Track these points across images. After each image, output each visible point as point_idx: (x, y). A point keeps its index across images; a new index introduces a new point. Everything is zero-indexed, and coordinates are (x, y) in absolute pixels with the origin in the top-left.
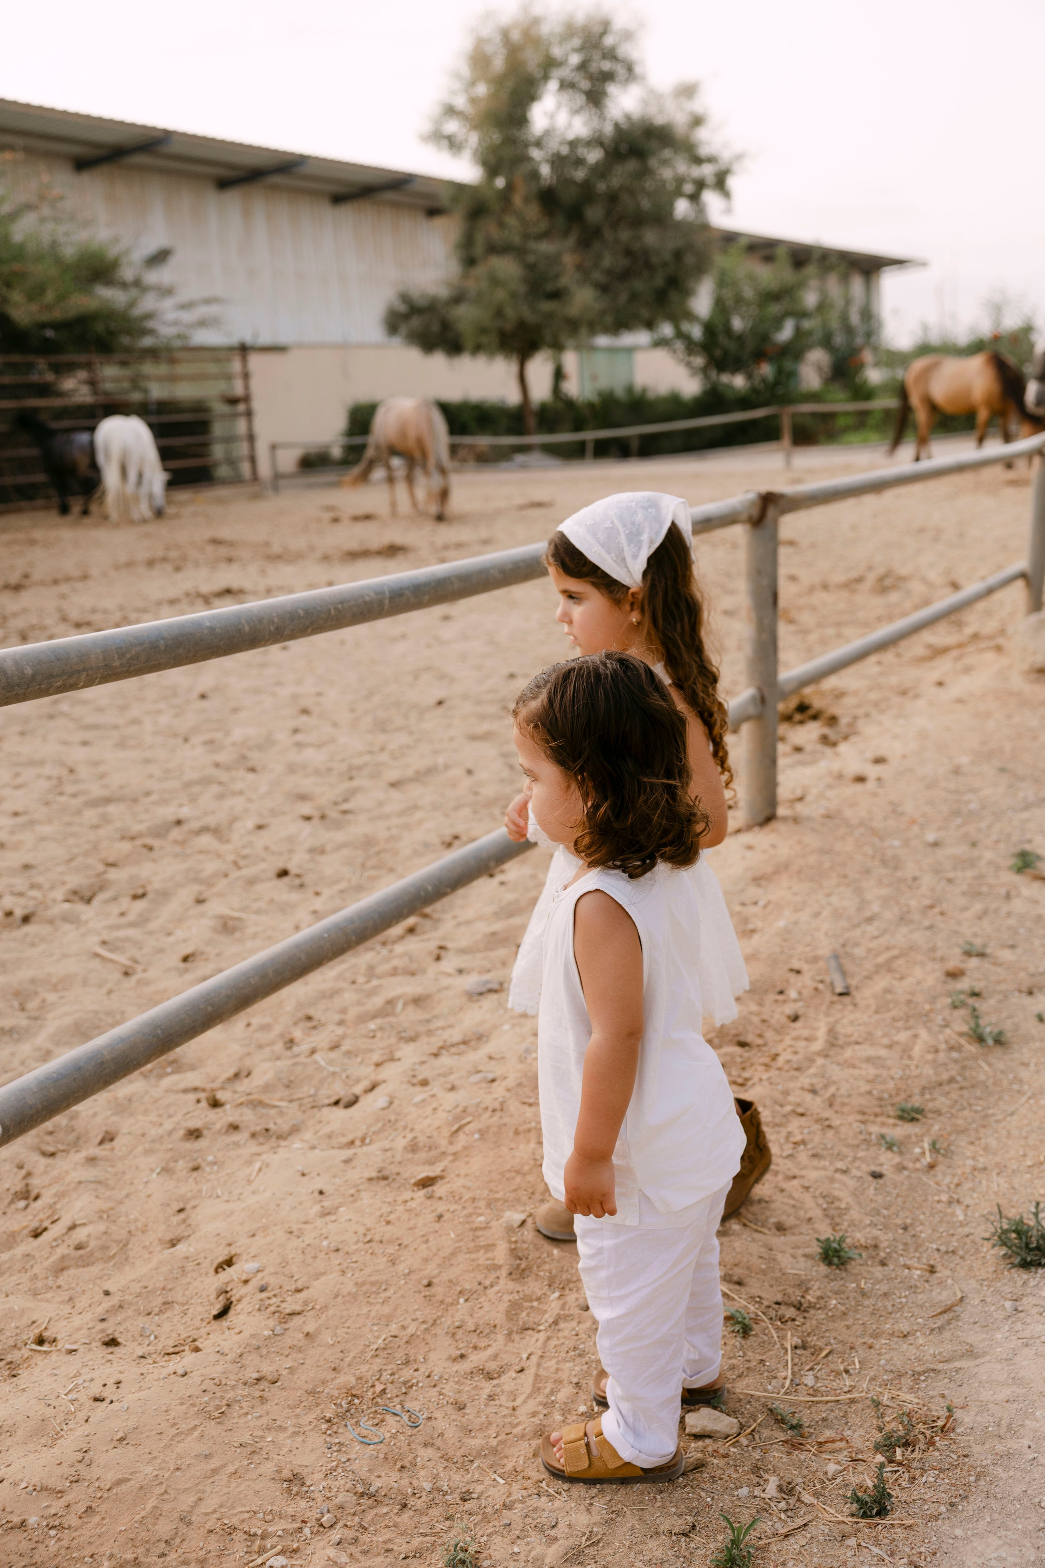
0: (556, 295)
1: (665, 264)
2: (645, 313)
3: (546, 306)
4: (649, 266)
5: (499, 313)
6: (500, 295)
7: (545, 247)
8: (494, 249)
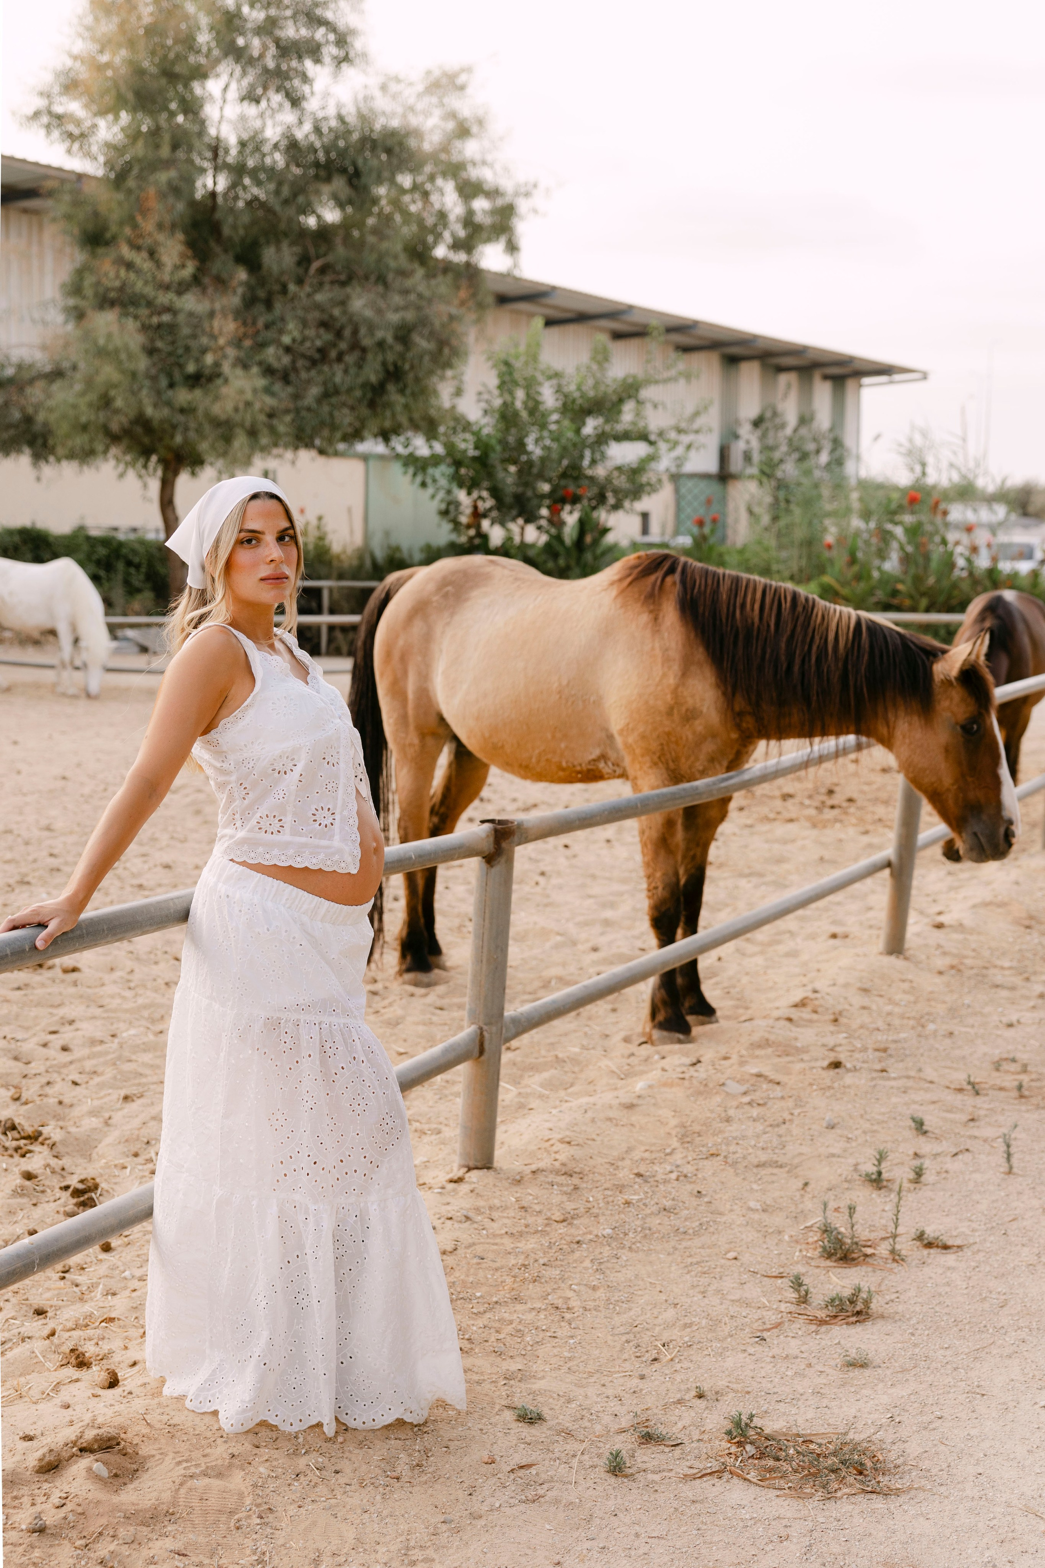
0: (196, 380)
1: (381, 345)
2: (345, 418)
3: (183, 396)
4: (355, 345)
5: (106, 402)
6: (108, 372)
7: (190, 302)
8: (105, 302)
